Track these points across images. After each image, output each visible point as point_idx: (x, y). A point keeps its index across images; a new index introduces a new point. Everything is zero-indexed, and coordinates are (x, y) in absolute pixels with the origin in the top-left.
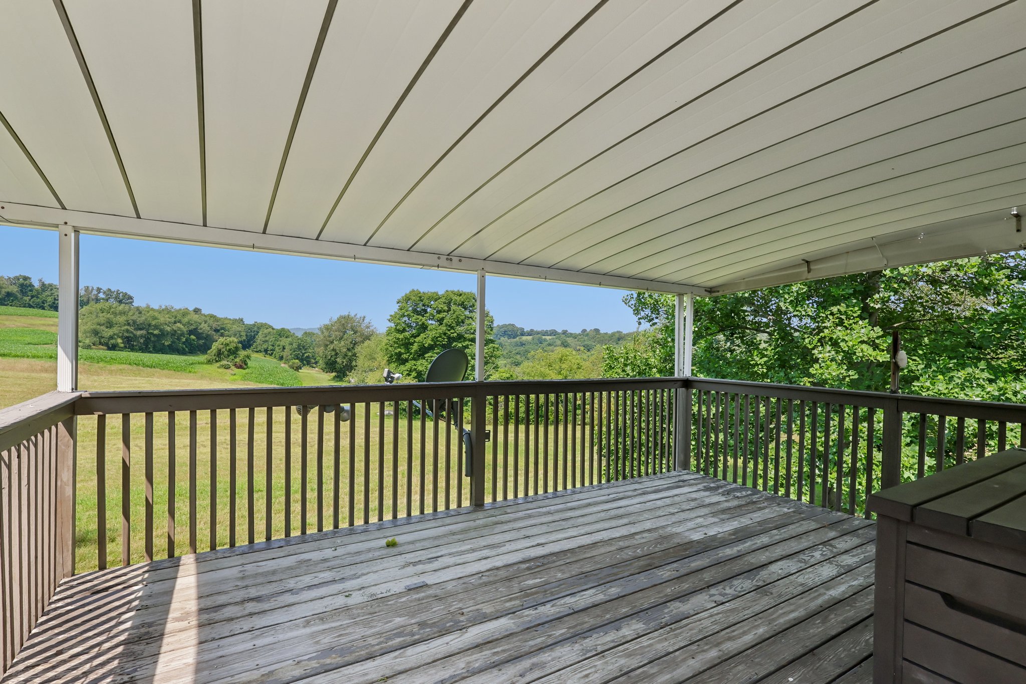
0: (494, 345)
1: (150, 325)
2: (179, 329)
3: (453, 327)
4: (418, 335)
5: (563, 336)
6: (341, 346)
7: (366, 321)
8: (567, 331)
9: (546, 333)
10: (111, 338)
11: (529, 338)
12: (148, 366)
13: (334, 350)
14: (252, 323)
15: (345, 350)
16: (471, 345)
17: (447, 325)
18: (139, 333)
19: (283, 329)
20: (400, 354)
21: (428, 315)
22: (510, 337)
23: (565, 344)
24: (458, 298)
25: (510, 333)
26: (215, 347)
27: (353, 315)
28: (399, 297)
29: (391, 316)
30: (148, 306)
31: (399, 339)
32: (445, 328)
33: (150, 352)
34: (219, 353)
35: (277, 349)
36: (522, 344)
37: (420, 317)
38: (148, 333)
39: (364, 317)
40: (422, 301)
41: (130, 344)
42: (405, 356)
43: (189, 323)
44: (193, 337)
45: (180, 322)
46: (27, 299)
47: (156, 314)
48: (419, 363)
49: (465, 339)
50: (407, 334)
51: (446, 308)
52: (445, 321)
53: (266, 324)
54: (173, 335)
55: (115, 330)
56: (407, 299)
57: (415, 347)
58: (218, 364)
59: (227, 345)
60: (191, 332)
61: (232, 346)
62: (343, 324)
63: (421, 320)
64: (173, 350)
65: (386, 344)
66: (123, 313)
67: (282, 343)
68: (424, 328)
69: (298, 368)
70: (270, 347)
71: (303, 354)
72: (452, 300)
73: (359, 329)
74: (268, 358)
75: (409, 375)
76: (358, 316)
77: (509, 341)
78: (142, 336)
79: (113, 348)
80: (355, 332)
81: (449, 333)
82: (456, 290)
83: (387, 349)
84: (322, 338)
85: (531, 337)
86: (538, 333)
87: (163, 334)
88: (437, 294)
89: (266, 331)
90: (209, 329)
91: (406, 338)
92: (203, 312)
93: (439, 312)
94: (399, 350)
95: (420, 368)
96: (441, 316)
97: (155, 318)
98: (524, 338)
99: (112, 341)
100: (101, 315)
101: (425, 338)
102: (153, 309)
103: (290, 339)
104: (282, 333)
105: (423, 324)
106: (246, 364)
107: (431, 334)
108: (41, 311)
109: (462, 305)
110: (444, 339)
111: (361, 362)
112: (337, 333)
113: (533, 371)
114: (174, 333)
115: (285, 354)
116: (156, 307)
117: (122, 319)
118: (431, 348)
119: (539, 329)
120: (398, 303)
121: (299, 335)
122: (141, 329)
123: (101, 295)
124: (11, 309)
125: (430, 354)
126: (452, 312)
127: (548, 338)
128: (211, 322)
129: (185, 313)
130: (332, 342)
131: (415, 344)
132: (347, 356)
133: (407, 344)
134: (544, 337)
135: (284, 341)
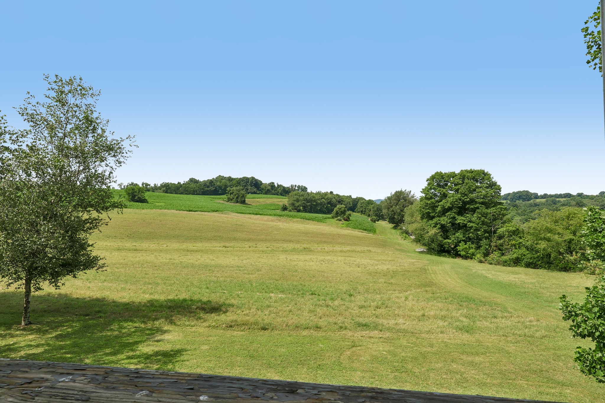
0: (501, 206)
1: (312, 200)
2: (324, 202)
3: (466, 194)
4: (441, 201)
5: (579, 197)
6: (397, 209)
7: (412, 193)
8: (582, 194)
9: (560, 196)
10: (298, 206)
11: (543, 200)
12: (307, 219)
13: (393, 211)
14: (355, 197)
15: (399, 211)
16: (481, 206)
17: (461, 194)
18: (308, 204)
19: (370, 200)
20: (428, 213)
21: (447, 187)
22: (524, 200)
23: (581, 204)
24: (470, 175)
25: (525, 197)
26: (336, 209)
27: (404, 191)
28: (429, 177)
29: (423, 189)
30: (311, 192)
31: (427, 204)
32: (460, 196)
33: (312, 213)
34: (337, 213)
35: (367, 211)
36: (536, 205)
37: (442, 189)
38: (312, 204)
39: (410, 191)
40: (443, 178)
41: (305, 210)
42: (432, 214)
43: (327, 198)
44: (329, 205)
45: (324, 198)
46: (273, 191)
47: (314, 195)
48: (442, 219)
49: (476, 203)
50: (433, 200)
51: (461, 182)
52: (459, 191)
53: (362, 198)
54: (321, 205)
55: (300, 203)
56: (433, 178)
57: (439, 209)
58: (336, 219)
59: (340, 209)
60: (328, 203)
61: (343, 209)
62: (398, 196)
63: (443, 191)
64: (321, 212)
65: (420, 207)
66: (302, 195)
67: (369, 208)
68: (445, 196)
69: (375, 222)
70: (364, 210)
71: (380, 213)
72: (465, 176)
73: (407, 198)
74: (363, 215)
75: (435, 227)
76: (407, 191)
77: (524, 203)
78: (309, 206)
79: (299, 211)
80: (405, 201)
81: (463, 198)
82: (469, 169)
83: (420, 210)
84: (386, 204)
85: (545, 199)
86: (551, 196)
87: (317, 204)
88: (454, 173)
89: (362, 201)
90: (335, 201)
91: (433, 203)
92: (334, 193)
93: (456, 185)
94: (428, 210)
95: (443, 222)
96: (457, 187)
97: (314, 197)
98: (538, 200)
99: (299, 208)
100: (295, 196)
101: (446, 203)
102: (313, 193)
103: (373, 205)
104: (370, 202)
105: (444, 193)
106: (349, 219)
107: (450, 200)
108: (277, 196)
109: (473, 178)
110: (459, 203)
111: (407, 218)
112: (395, 201)
113: (538, 226)
114: (321, 204)
115: (371, 213)
116: (315, 192)
117: (302, 198)
118: (450, 209)
119: (553, 193)
120: (427, 181)
121: (378, 203)
122: (309, 202)
123: (296, 188)
124: (268, 196)
125: (449, 213)
126: (465, 184)
127: (562, 200)
128: (337, 198)
129: (326, 194)
130: (392, 207)
131: (439, 207)
132: (400, 214)
133: (434, 207)
134: (558, 199)
135: (371, 207)
